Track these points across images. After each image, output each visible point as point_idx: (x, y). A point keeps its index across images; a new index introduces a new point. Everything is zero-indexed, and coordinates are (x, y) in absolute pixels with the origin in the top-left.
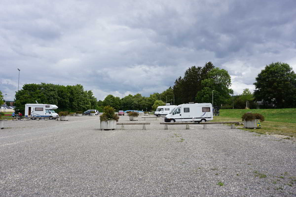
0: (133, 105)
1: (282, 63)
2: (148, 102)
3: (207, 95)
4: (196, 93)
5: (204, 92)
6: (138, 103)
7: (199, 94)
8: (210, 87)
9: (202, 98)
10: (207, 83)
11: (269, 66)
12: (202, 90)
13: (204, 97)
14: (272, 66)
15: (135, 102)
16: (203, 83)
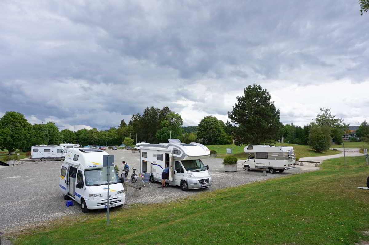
0: (92, 140)
1: (213, 116)
2: (108, 137)
3: (165, 133)
4: (156, 132)
5: (163, 131)
6: (98, 138)
7: (158, 132)
8: (167, 127)
9: (161, 136)
10: (165, 124)
11: (206, 117)
12: (161, 129)
13: (163, 135)
14: (208, 117)
15: (95, 137)
16: (162, 124)
